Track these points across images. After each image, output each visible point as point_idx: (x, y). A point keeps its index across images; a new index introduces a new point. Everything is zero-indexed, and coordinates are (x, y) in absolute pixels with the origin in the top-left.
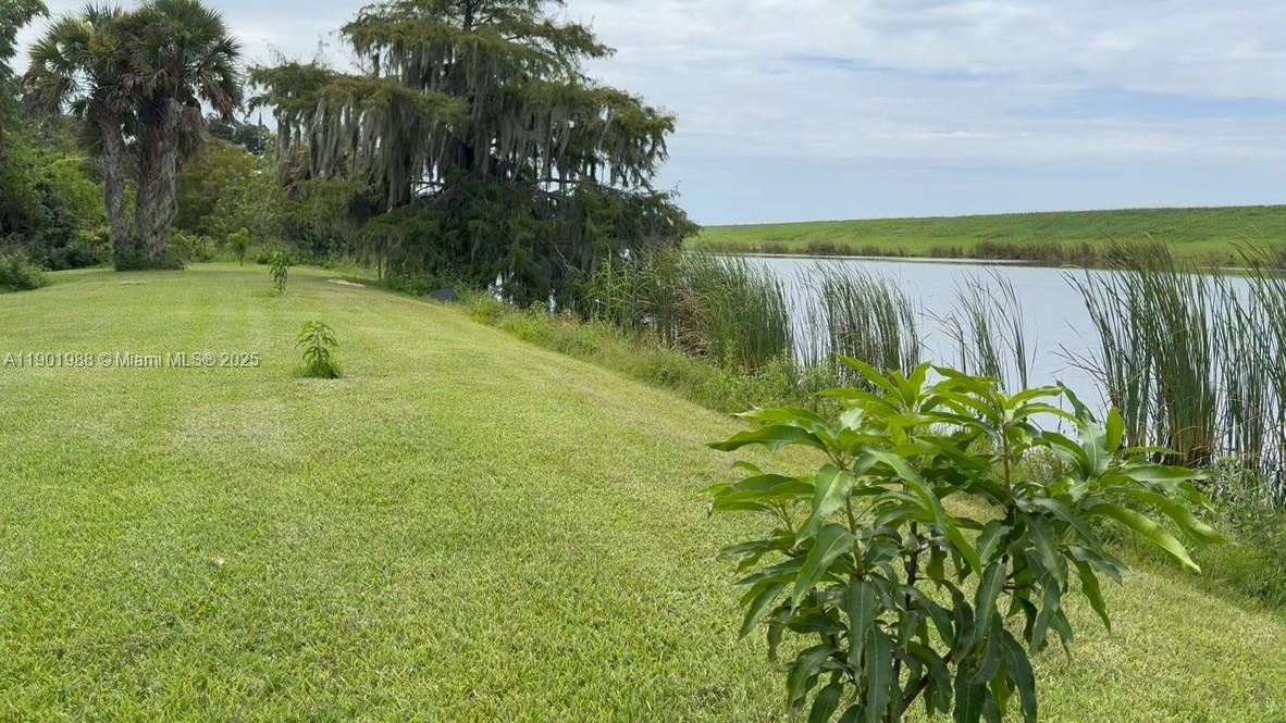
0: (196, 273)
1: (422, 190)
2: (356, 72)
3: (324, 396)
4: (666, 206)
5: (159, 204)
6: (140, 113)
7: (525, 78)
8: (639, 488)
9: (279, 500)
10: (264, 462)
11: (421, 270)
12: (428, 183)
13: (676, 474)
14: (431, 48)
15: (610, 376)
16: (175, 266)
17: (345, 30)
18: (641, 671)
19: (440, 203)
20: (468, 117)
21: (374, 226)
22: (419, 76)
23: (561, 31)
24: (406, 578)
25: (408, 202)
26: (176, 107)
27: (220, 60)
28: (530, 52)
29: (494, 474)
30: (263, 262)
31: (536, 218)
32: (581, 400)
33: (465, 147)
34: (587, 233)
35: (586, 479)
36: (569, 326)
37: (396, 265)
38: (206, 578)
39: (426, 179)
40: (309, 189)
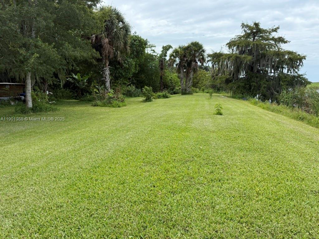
0: (195, 95)
1: (241, 77)
2: (228, 53)
3: (219, 119)
4: (302, 78)
5: (189, 82)
6: (187, 65)
7: (267, 50)
8: (293, 143)
9: (211, 138)
10: (208, 130)
11: (240, 94)
12: (242, 75)
13: (304, 141)
14: (245, 46)
15: (285, 117)
16: (191, 94)
17: (227, 44)
18: (295, 184)
19: (245, 79)
20: (252, 60)
21: (230, 85)
22: (242, 52)
23: (276, 39)
24: (238, 156)
25: (238, 79)
26: (193, 63)
27: (202, 53)
28: (268, 44)
29: (257, 137)
30: (207, 93)
31: (267, 81)
32: (278, 122)
33: (251, 67)
34: (280, 85)
35: (279, 140)
36: (275, 106)
37: (234, 93)
38: (199, 150)
39: (242, 74)
40: (217, 78)
